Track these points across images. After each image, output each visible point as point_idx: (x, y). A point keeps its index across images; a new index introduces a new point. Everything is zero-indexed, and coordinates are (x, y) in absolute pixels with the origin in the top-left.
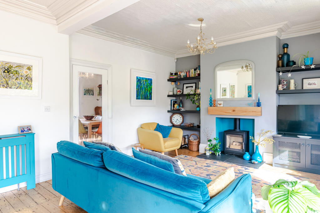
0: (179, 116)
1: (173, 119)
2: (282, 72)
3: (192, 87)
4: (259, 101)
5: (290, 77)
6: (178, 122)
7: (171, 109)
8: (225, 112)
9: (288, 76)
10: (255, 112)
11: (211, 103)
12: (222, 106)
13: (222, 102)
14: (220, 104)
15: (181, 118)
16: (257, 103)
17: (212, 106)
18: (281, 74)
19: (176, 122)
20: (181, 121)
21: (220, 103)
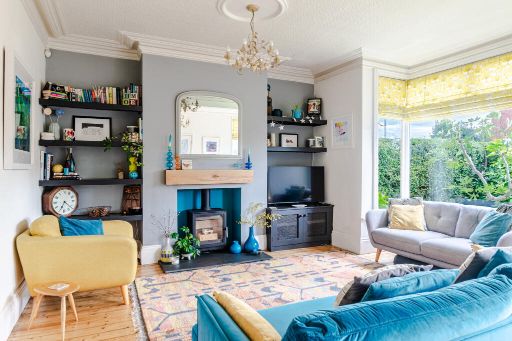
0: (69, 194)
1: (56, 203)
2: (274, 122)
3: (101, 126)
4: (249, 161)
5: (282, 130)
6: (66, 207)
7: (45, 177)
8: (201, 180)
9: (279, 129)
10: (246, 177)
11: (170, 162)
12: (191, 167)
13: (190, 162)
14: (187, 165)
15: (72, 197)
16: (247, 164)
17: (171, 168)
18: (273, 124)
19: (63, 209)
20: (74, 204)
21: (186, 163)
